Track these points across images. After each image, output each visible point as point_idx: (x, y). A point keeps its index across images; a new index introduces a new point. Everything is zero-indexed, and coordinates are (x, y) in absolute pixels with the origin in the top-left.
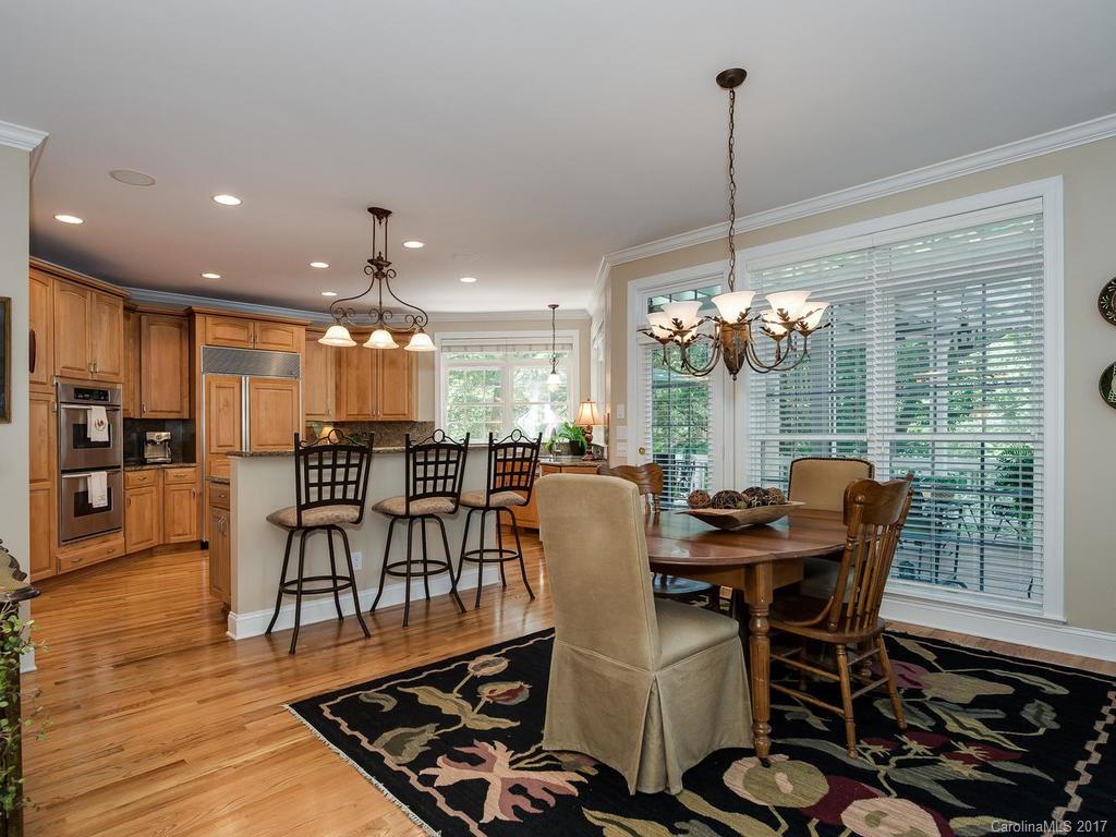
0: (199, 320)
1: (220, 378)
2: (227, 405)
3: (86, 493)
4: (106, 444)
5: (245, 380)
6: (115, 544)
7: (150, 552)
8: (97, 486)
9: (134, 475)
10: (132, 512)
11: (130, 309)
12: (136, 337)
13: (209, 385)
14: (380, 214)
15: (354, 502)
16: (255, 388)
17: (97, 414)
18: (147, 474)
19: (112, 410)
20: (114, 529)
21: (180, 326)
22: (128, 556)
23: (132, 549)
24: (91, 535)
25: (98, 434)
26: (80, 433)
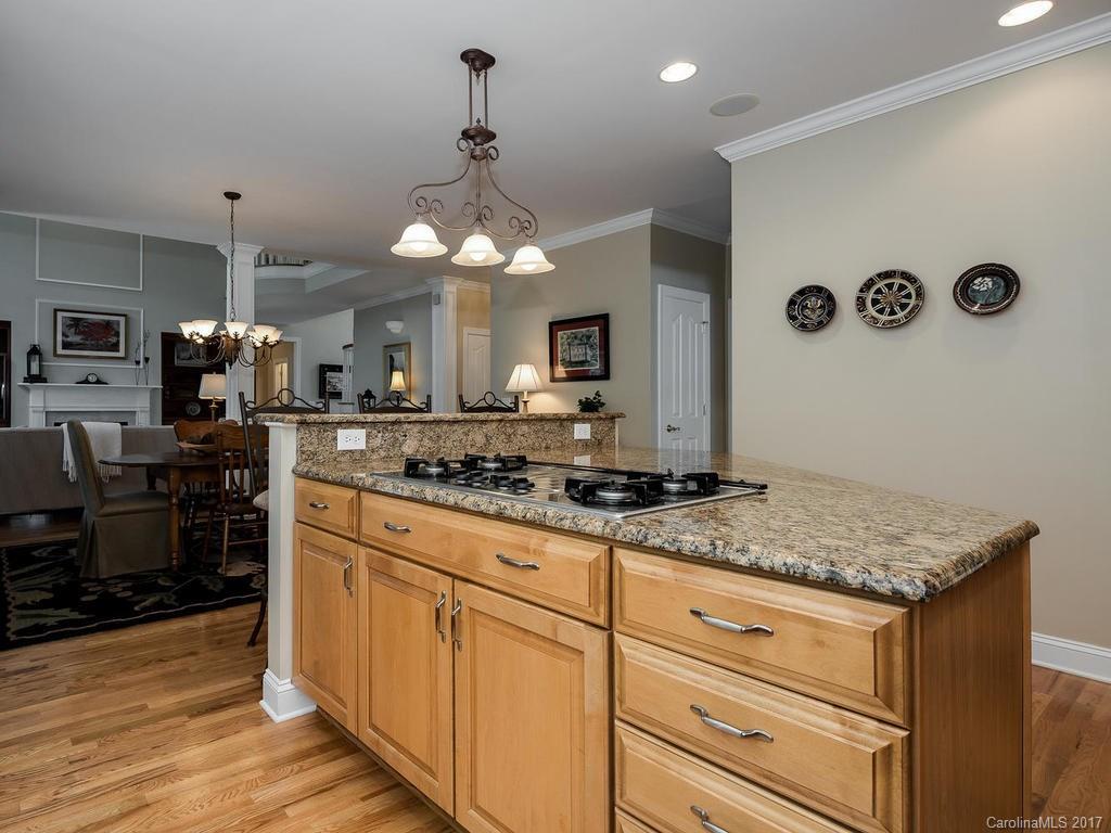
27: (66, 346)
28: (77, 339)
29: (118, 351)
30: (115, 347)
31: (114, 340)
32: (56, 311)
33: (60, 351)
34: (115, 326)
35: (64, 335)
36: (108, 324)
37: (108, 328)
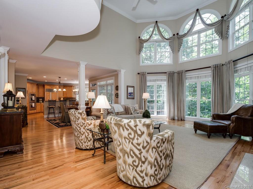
0: (45, 86)
1: (48, 92)
2: (48, 96)
3: (32, 105)
4: (34, 100)
5: (51, 93)
6: (35, 111)
7: (39, 112)
8: (33, 104)
9: (37, 104)
10: (37, 108)
11: (37, 85)
12: (38, 88)
13: (46, 93)
14: (60, 77)
15: (54, 105)
16: (52, 94)
17: (33, 97)
18: (39, 103)
19: (35, 96)
20: (35, 110)
21: (43, 86)
22: (37, 113)
23: (37, 112)
24: (33, 110)
25: (33, 99)
26: (32, 99)
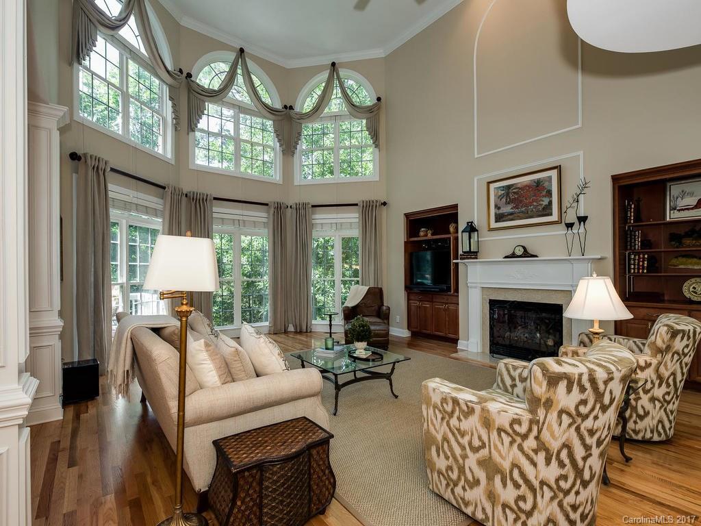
27: (499, 218)
28: (507, 209)
29: (551, 214)
30: (547, 211)
31: (545, 202)
32: (489, 183)
33: (494, 225)
34: (546, 184)
35: (497, 207)
36: (538, 183)
37: (539, 188)
